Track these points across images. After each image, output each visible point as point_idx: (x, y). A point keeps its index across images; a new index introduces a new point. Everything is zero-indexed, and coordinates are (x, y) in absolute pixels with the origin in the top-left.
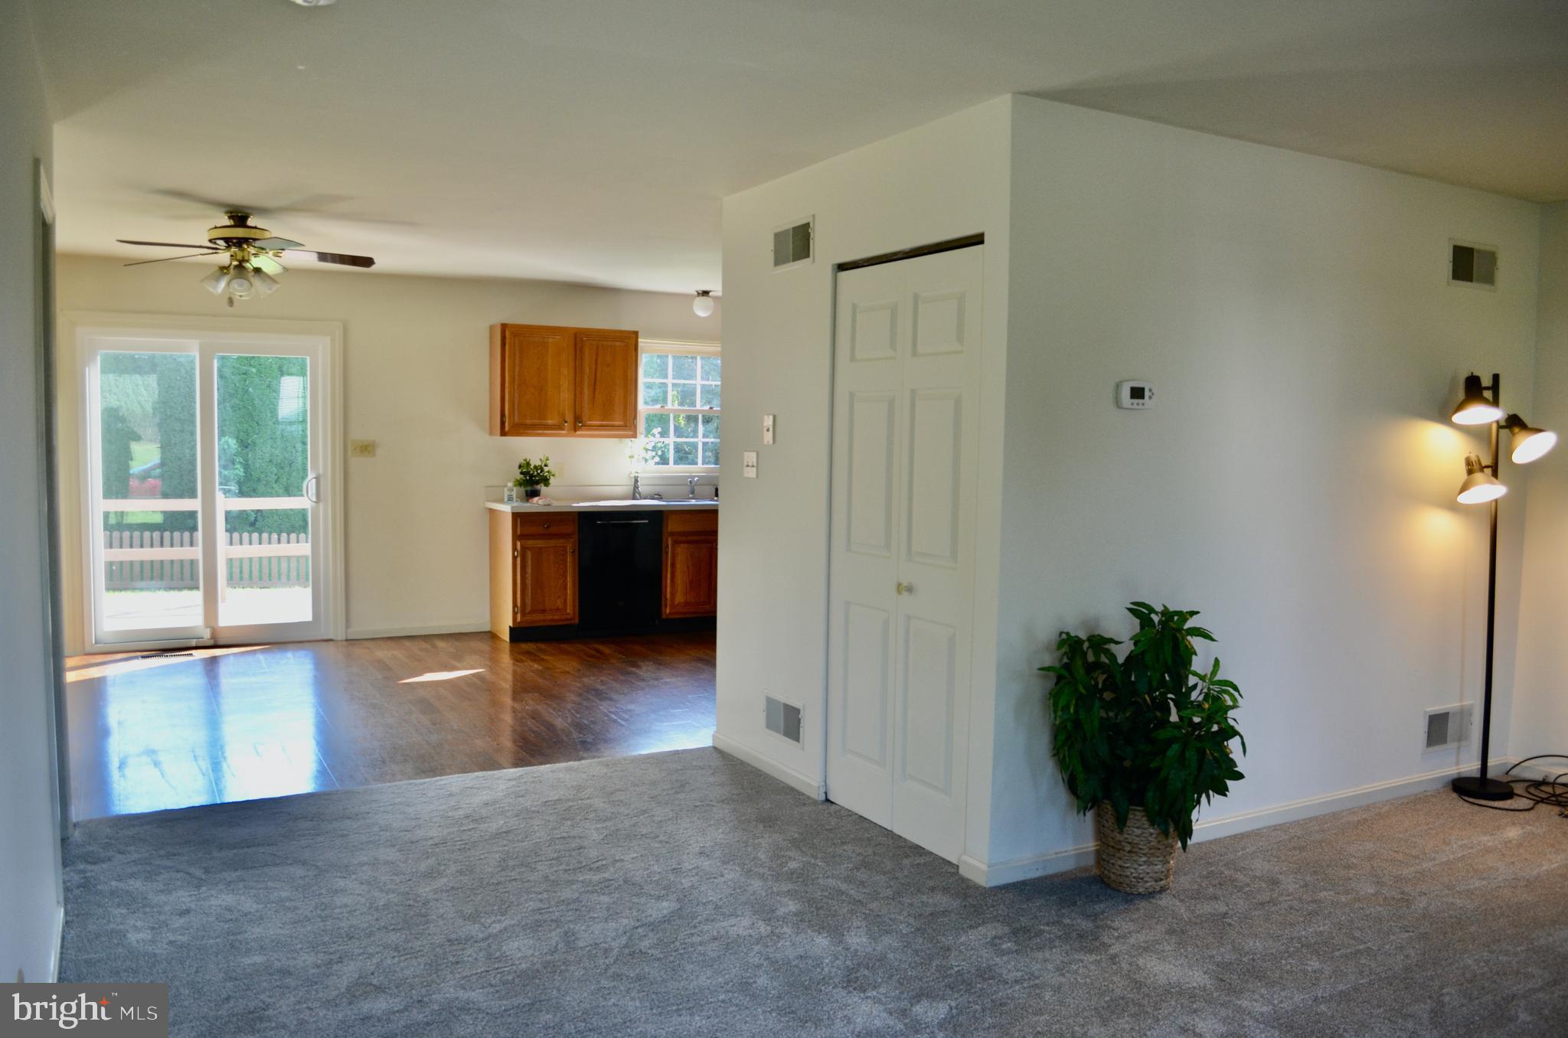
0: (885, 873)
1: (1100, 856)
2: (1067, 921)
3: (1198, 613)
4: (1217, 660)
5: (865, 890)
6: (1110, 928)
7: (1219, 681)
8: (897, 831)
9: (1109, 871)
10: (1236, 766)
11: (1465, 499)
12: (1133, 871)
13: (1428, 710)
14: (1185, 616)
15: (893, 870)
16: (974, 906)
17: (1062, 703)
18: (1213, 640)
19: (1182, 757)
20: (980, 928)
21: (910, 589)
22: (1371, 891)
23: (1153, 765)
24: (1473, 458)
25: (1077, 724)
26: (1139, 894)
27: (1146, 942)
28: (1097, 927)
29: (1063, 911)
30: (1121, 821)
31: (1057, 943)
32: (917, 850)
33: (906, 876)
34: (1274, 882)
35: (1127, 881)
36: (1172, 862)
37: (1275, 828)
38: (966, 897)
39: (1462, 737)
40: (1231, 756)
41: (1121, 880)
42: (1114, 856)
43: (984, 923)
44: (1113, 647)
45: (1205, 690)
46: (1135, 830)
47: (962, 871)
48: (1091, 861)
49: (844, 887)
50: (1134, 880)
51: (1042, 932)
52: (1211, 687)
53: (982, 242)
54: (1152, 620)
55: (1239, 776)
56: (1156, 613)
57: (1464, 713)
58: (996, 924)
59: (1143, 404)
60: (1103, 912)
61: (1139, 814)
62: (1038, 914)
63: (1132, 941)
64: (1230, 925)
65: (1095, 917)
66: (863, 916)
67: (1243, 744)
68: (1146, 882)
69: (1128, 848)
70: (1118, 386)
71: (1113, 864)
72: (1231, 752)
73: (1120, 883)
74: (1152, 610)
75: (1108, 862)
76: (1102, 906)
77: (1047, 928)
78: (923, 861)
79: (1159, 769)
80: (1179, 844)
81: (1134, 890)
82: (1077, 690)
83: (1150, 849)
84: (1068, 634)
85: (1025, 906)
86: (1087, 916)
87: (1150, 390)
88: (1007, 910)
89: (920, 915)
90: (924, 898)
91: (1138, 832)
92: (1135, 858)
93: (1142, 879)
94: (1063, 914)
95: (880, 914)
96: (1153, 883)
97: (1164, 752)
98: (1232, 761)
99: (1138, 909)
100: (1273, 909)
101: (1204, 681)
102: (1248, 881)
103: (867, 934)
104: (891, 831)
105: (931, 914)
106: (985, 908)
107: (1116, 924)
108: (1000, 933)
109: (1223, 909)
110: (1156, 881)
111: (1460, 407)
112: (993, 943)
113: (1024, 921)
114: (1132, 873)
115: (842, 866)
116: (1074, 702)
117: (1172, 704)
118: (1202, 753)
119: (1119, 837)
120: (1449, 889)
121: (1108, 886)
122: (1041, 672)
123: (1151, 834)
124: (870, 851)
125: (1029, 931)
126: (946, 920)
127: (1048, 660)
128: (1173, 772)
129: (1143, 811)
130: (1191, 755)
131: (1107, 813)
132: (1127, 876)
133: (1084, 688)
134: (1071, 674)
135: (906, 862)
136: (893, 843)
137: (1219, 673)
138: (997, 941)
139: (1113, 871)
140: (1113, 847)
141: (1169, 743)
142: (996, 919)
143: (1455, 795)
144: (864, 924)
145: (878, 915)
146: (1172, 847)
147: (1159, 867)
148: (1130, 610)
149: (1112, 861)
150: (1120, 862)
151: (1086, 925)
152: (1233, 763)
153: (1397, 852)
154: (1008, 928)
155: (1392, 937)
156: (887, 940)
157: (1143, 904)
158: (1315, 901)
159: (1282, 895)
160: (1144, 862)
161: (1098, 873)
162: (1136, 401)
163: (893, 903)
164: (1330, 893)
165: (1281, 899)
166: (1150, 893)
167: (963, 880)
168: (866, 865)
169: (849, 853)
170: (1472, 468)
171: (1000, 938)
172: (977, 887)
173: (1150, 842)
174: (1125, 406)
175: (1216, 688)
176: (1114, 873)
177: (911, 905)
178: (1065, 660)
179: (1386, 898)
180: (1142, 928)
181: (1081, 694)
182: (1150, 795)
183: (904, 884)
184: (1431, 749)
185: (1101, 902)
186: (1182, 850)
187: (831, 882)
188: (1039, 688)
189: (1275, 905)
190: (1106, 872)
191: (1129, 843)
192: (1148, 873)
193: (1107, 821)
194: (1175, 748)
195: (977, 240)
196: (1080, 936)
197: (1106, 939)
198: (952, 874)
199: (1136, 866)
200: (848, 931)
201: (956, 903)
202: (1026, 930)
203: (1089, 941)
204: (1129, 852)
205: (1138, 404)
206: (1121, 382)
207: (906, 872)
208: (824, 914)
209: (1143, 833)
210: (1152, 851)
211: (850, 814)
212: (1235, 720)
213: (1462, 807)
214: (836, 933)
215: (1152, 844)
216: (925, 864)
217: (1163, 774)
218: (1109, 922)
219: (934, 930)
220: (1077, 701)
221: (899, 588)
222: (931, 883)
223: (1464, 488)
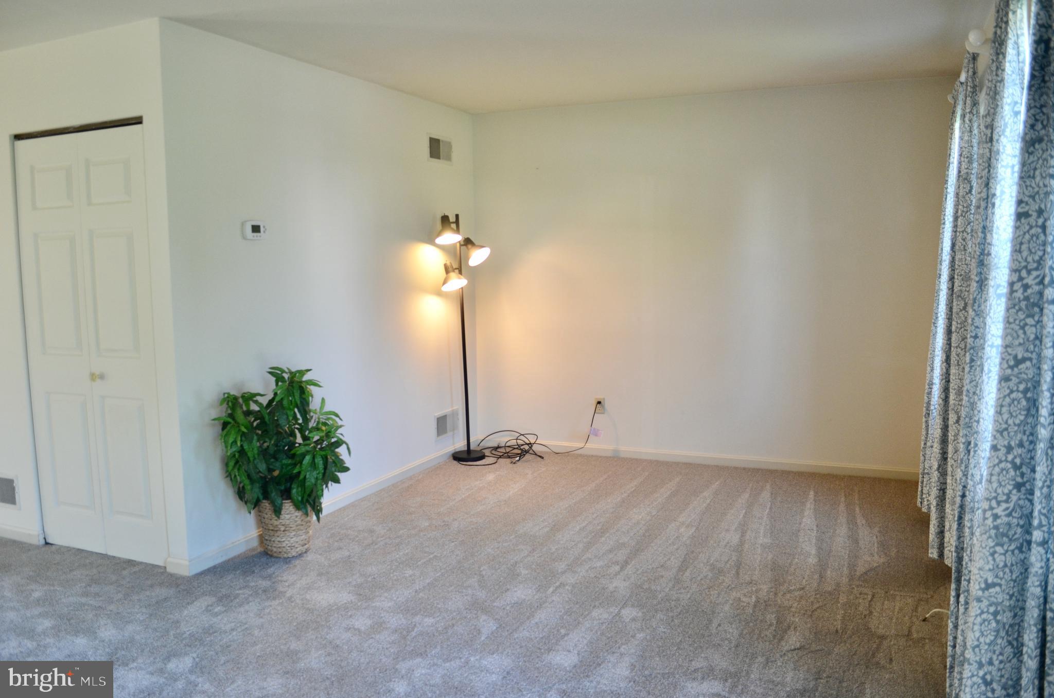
0: (111, 584)
1: (262, 538)
2: (252, 584)
3: (311, 370)
4: (323, 399)
5: (101, 598)
6: (282, 581)
7: (327, 412)
8: (110, 553)
9: (271, 546)
10: (345, 463)
11: (445, 288)
12: (287, 542)
13: (436, 415)
14: (302, 373)
15: (117, 580)
16: (186, 590)
17: (231, 440)
18: (320, 386)
19: (313, 464)
20: (195, 603)
21: (102, 377)
22: (427, 524)
23: (295, 471)
24: (448, 264)
25: (242, 452)
26: (293, 557)
27: (308, 584)
28: (274, 583)
29: (248, 578)
30: (278, 511)
31: (251, 599)
32: (131, 563)
33: (129, 582)
34: (371, 531)
35: (284, 550)
36: (311, 532)
37: (363, 500)
38: (178, 586)
39: (454, 428)
40: (341, 457)
41: (281, 550)
42: (273, 535)
43: (196, 599)
44: (258, 398)
45: (317, 420)
46: (286, 516)
47: (169, 570)
48: (255, 543)
49: (84, 600)
50: (288, 548)
51: (238, 595)
52: (321, 417)
53: (141, 123)
54: (283, 378)
55: (346, 469)
56: (286, 373)
57: (454, 414)
58: (207, 597)
59: (260, 236)
60: (274, 573)
61: (288, 505)
62: (232, 584)
63: (298, 585)
64: (354, 562)
65: (270, 577)
66: (106, 616)
67: (348, 449)
68: (297, 548)
69: (282, 529)
70: (243, 224)
71: (274, 541)
72: (341, 455)
73: (280, 552)
74: (283, 371)
75: (270, 540)
76: (271, 569)
77: (240, 592)
78: (137, 569)
79: (299, 473)
80: (315, 518)
81: (290, 555)
82: (240, 430)
83: (297, 526)
84: (228, 393)
85: (221, 581)
86: (264, 578)
87: (264, 227)
88: (209, 587)
89: (149, 605)
90: (148, 593)
91: (288, 517)
92: (288, 534)
93: (294, 546)
94: (248, 581)
95: (119, 611)
96: (301, 548)
97: (301, 462)
98: (342, 460)
99: (295, 566)
100: (376, 547)
101: (316, 414)
102: (356, 534)
103: (114, 627)
104: (106, 555)
105: (157, 602)
106: (194, 589)
107: (285, 578)
108: (210, 603)
109: (347, 554)
110: (303, 546)
111: (439, 234)
112: (208, 610)
113: (224, 591)
114: (287, 544)
115: (77, 587)
116: (239, 438)
117: (297, 431)
118: (325, 459)
119: (276, 523)
120: (467, 514)
121: (271, 556)
122: (213, 422)
123: (297, 517)
124: (95, 571)
125: (229, 596)
126: (169, 603)
127: (214, 413)
128: (308, 473)
129: (291, 502)
130: (319, 462)
131: (266, 509)
132: (284, 547)
133: (246, 428)
134: (234, 419)
135: (125, 573)
136: (110, 562)
137: (325, 407)
138: (210, 608)
139: (274, 545)
140: (272, 530)
141: (303, 456)
142: (204, 594)
143: (455, 462)
144: (109, 621)
145: (118, 613)
146: (310, 522)
147: (303, 536)
148: (270, 373)
149: (273, 540)
150: (279, 539)
151: (265, 584)
152: (342, 461)
153: (434, 500)
154: (214, 598)
155: (446, 547)
156: (130, 628)
157: (297, 562)
158: (398, 537)
159: (378, 538)
160: (294, 535)
161: (262, 550)
162: (255, 234)
163: (126, 602)
164: (405, 530)
165: (379, 539)
166: (300, 555)
167: (171, 575)
168: (94, 581)
169: (79, 576)
170: (447, 270)
171: (211, 606)
172: (183, 578)
173: (296, 521)
174: (248, 238)
175: (324, 417)
176: (275, 547)
177: (139, 600)
178: (230, 412)
179: (436, 526)
180: (302, 577)
181: (243, 432)
182: (294, 491)
183: (129, 588)
184: (440, 437)
185: (271, 567)
186: (317, 522)
187: (71, 599)
188: (211, 433)
189: (376, 544)
190: (269, 547)
191: (283, 525)
192: (297, 542)
193: (266, 514)
194: (308, 458)
195: (138, 121)
196: (265, 591)
197: (281, 589)
198: (162, 573)
199: (289, 539)
200: (99, 629)
201: (172, 592)
202: (227, 596)
203: (270, 593)
204: (284, 531)
205: (257, 236)
206: (246, 221)
207: (128, 580)
208: (75, 623)
209: (291, 517)
210: (298, 527)
211: (69, 549)
212: (342, 434)
213: (460, 468)
214: (90, 632)
215: (298, 522)
216: (139, 571)
217: (302, 477)
218: (280, 578)
219: (163, 612)
220: (241, 437)
221: (93, 377)
222: (149, 582)
223: (445, 283)
